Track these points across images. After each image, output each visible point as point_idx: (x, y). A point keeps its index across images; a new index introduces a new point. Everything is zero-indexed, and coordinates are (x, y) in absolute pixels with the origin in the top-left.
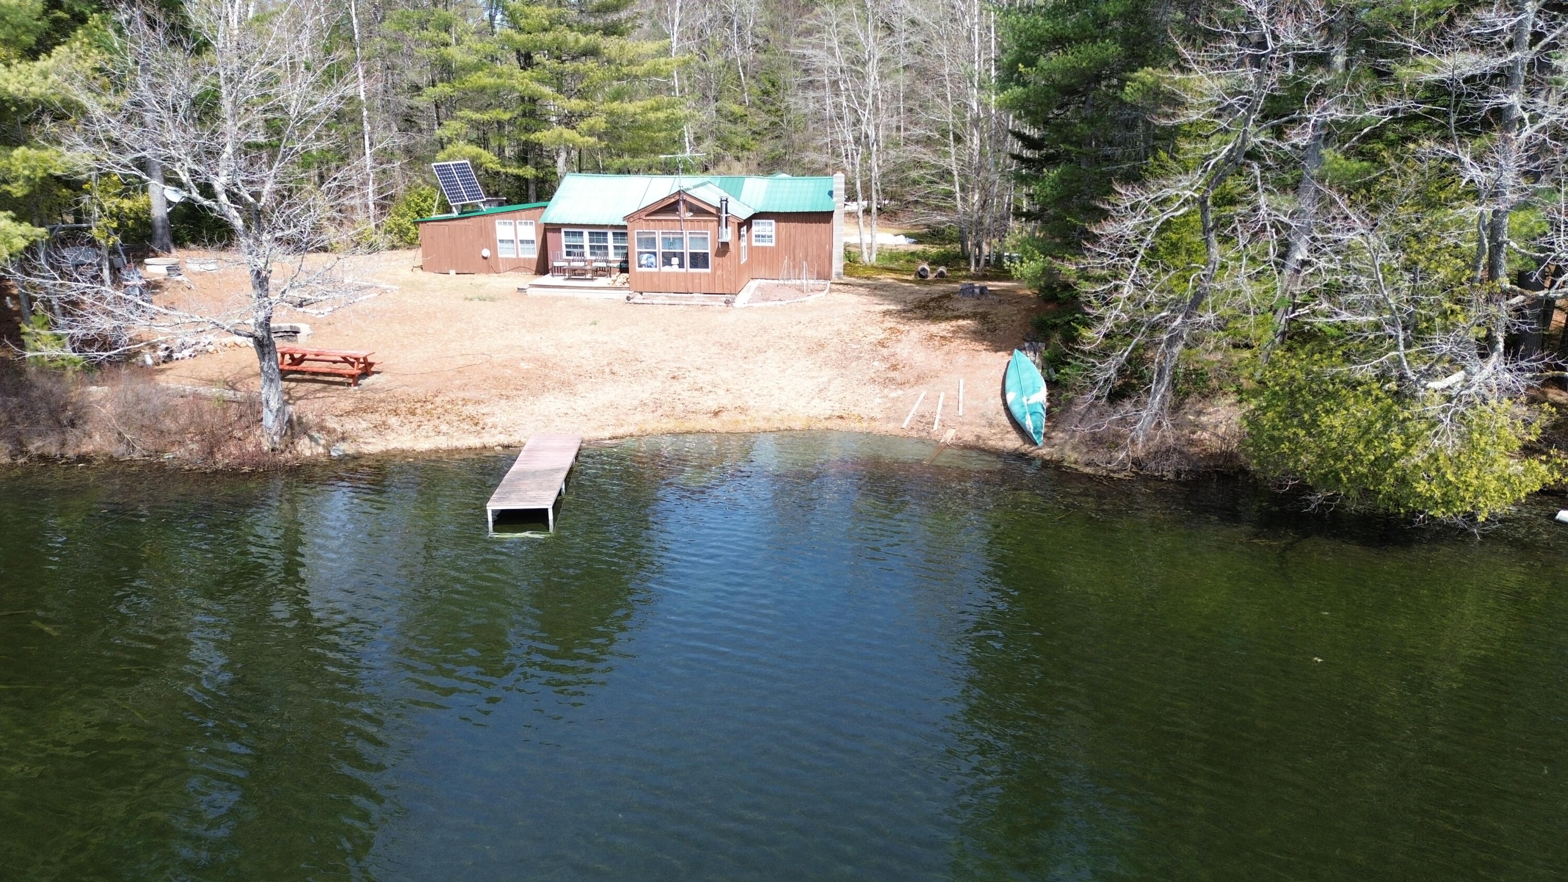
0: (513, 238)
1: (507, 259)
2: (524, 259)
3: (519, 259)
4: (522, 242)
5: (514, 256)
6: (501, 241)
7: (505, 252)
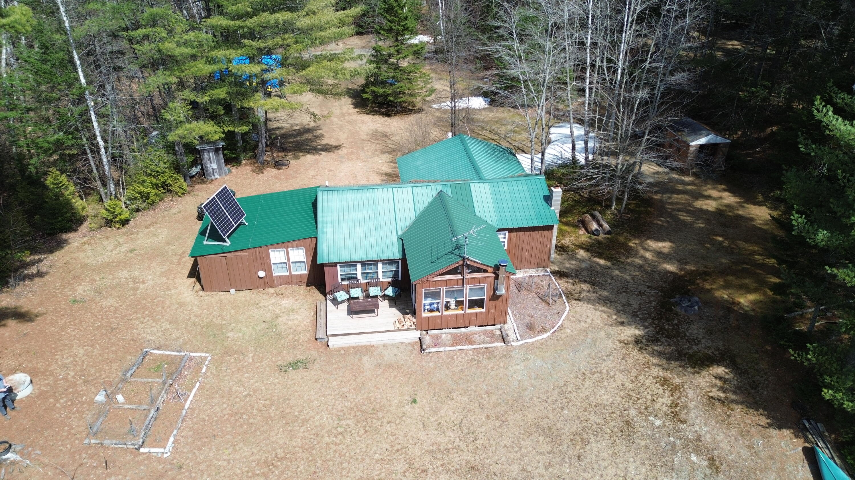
0: (286, 261)
1: (280, 277)
2: (296, 276)
3: (291, 275)
4: (292, 263)
5: (287, 274)
6: (274, 264)
7: (278, 272)
